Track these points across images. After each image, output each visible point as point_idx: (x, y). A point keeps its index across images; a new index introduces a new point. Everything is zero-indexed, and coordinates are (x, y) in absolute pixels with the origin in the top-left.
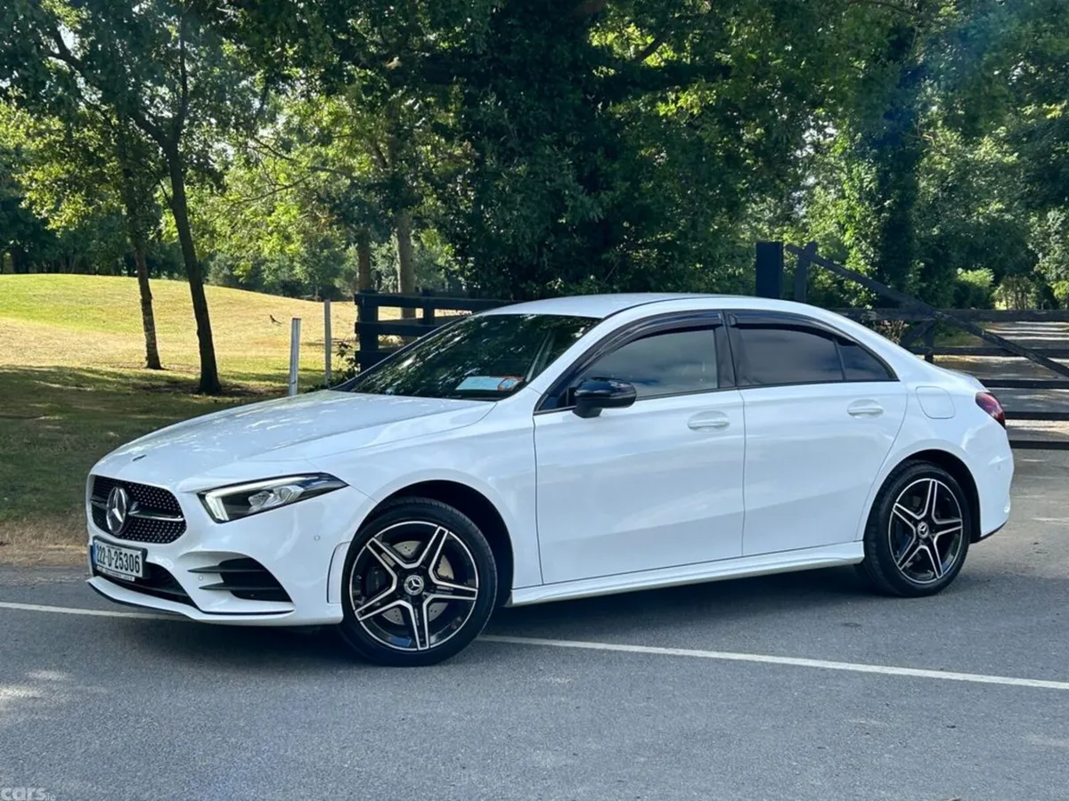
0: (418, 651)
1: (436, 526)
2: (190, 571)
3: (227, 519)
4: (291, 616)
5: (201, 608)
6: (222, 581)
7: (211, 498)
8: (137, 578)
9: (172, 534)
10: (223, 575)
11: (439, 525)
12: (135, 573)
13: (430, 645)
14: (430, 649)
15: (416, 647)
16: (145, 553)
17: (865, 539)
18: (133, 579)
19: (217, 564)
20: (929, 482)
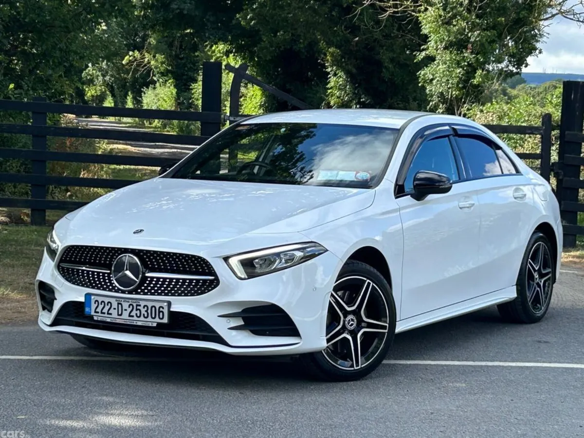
0: (355, 370)
1: (365, 279)
2: (219, 316)
3: (247, 277)
4: (300, 346)
5: (231, 344)
6: (243, 323)
7: (234, 261)
8: (159, 324)
9: (198, 289)
10: (244, 319)
11: (368, 278)
12: (157, 320)
13: (361, 365)
14: (361, 368)
15: (353, 367)
16: (169, 304)
17: (517, 285)
18: (155, 325)
19: (240, 311)
20: (540, 244)
